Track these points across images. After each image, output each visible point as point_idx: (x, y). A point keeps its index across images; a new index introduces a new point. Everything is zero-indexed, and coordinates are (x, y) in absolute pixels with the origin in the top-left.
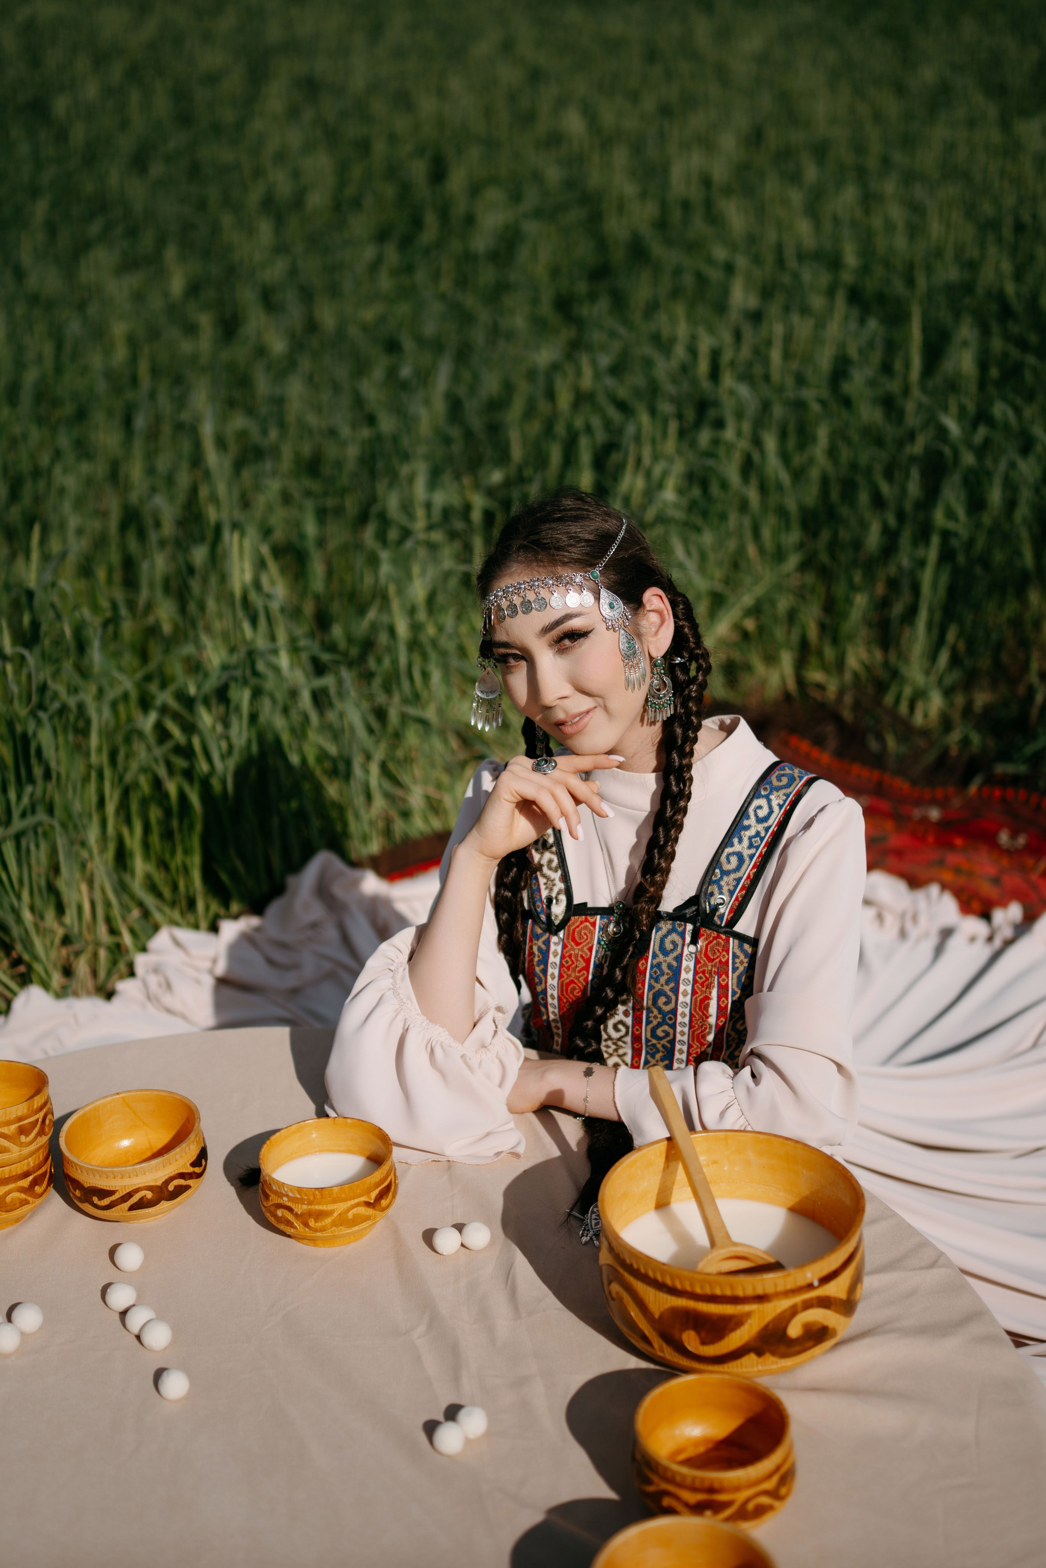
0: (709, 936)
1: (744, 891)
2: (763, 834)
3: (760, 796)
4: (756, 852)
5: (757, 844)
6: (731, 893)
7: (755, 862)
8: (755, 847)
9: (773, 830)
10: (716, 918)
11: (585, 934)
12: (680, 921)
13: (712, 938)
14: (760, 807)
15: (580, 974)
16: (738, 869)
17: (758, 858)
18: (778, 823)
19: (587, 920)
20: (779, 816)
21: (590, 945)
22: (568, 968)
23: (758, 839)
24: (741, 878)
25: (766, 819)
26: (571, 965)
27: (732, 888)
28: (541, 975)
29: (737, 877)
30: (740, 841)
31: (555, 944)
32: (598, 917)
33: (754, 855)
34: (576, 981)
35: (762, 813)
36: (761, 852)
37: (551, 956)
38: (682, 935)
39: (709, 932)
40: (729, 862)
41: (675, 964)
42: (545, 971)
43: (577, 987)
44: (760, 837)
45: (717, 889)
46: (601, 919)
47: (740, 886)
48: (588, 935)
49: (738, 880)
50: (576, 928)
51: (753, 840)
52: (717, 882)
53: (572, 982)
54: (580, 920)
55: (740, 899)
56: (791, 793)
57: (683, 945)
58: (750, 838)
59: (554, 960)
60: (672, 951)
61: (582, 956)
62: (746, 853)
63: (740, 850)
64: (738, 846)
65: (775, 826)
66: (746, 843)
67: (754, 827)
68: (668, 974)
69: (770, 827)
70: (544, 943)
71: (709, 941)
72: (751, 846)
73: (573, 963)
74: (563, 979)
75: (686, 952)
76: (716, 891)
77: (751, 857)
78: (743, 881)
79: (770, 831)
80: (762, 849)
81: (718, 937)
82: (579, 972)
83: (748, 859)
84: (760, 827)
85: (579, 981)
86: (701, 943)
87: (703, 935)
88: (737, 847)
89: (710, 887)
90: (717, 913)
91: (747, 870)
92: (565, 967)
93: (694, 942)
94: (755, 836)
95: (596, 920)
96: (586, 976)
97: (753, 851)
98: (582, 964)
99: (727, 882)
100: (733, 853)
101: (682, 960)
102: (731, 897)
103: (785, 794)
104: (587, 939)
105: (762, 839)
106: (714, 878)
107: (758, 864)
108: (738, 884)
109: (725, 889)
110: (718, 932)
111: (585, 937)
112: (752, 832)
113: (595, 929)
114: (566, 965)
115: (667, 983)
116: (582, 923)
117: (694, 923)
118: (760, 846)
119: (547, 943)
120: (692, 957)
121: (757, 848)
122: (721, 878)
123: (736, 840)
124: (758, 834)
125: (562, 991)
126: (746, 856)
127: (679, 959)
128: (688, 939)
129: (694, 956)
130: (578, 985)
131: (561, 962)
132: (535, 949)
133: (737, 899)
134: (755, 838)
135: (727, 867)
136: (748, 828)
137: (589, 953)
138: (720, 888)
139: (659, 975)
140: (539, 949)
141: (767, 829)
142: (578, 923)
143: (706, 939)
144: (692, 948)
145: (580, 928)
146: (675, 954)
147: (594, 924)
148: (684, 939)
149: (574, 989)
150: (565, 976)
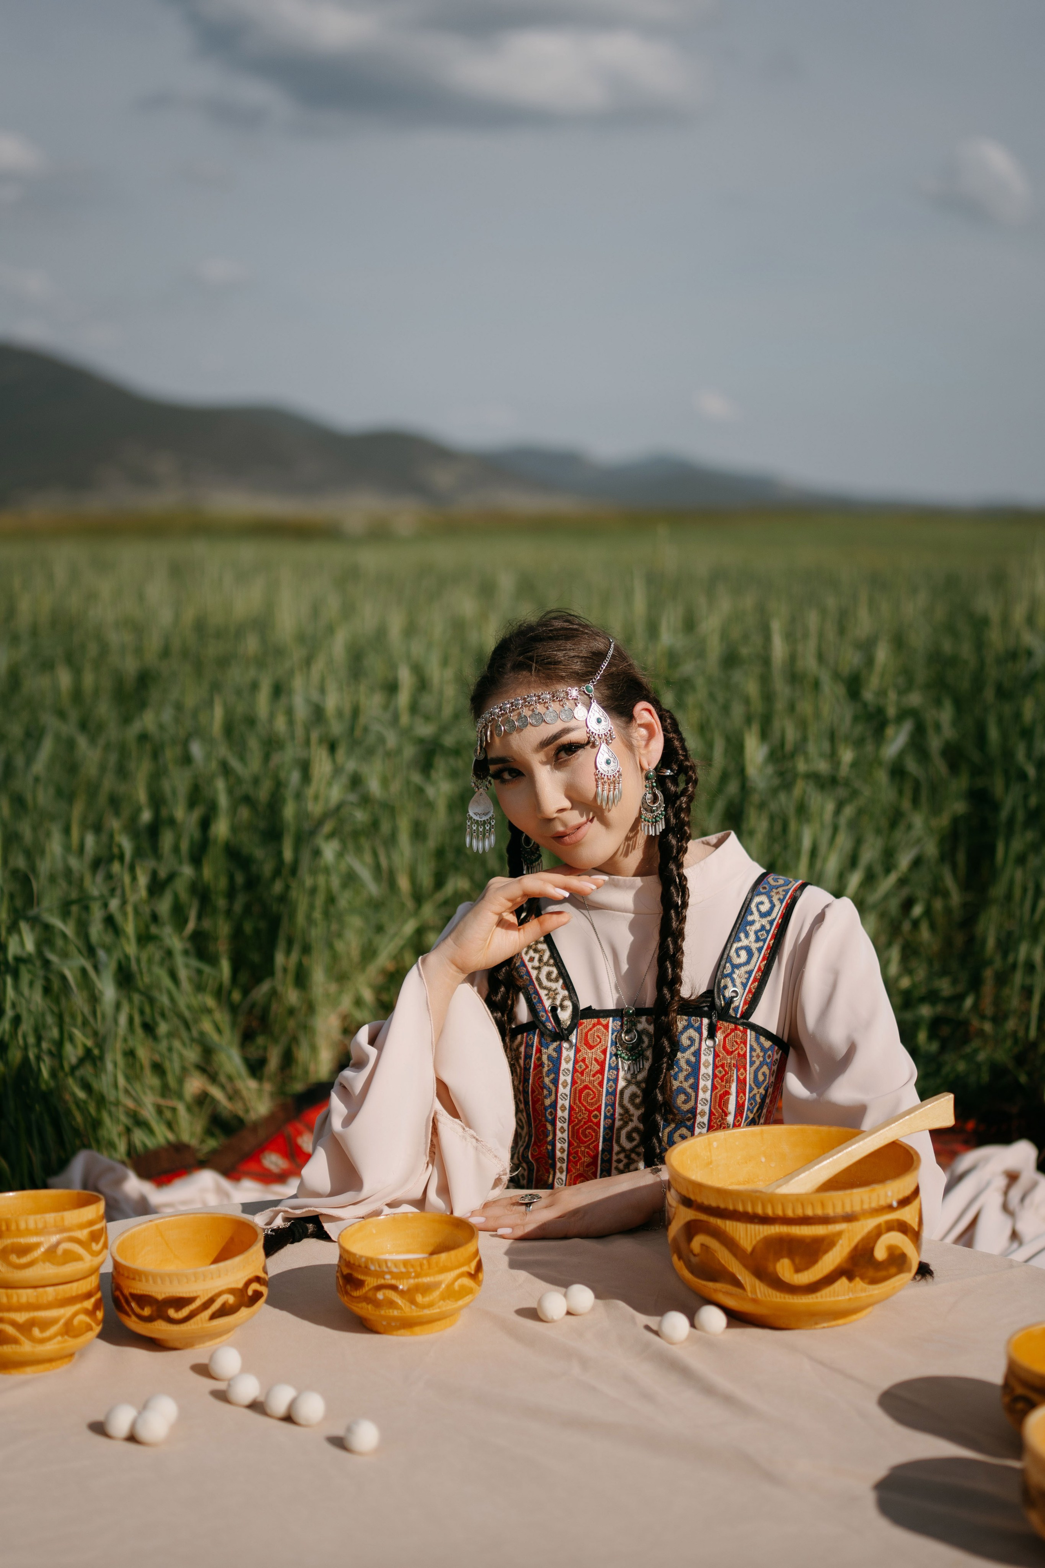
0: (726, 1029)
1: (756, 983)
2: (768, 927)
3: (760, 894)
4: (764, 945)
5: (763, 937)
6: (744, 985)
7: (764, 954)
8: (762, 940)
9: (778, 922)
10: (731, 1011)
11: (598, 1037)
12: (695, 1017)
13: (729, 1031)
14: (762, 903)
15: (595, 1078)
16: (748, 962)
17: (766, 950)
18: (781, 915)
19: (599, 1023)
20: (781, 909)
21: (604, 1047)
22: (582, 1073)
23: (764, 932)
24: (752, 971)
25: (769, 913)
26: (585, 1069)
27: (744, 981)
28: (551, 1086)
29: (748, 970)
30: (747, 936)
31: (567, 1049)
32: (611, 1019)
33: (762, 947)
34: (590, 1086)
35: (764, 908)
36: (769, 944)
37: (563, 1062)
38: (699, 1030)
39: (726, 1024)
40: (738, 956)
41: (693, 1059)
42: (555, 1082)
43: (592, 1093)
44: (766, 930)
45: (730, 982)
46: (613, 1021)
47: (752, 978)
48: (602, 1037)
49: (750, 973)
50: (588, 1031)
51: (759, 934)
52: (730, 975)
53: (586, 1087)
54: (592, 1022)
55: (753, 990)
56: (790, 889)
57: (701, 1040)
58: (756, 933)
59: (566, 1065)
60: (689, 1046)
61: (596, 1060)
62: (754, 946)
63: (748, 944)
64: (745, 940)
65: (779, 919)
66: (752, 937)
67: (757, 921)
68: (686, 1070)
69: (774, 920)
70: (554, 1050)
71: (726, 1033)
72: (758, 940)
73: (587, 1067)
74: (576, 1085)
75: (704, 1046)
76: (730, 984)
77: (760, 950)
78: (754, 973)
79: (775, 923)
80: (769, 941)
81: (736, 1029)
82: (594, 1076)
83: (756, 952)
84: (764, 921)
85: (594, 1086)
86: (720, 1036)
87: (721, 1028)
88: (744, 942)
89: (723, 980)
90: (733, 1006)
91: (757, 963)
92: (578, 1072)
93: (712, 1035)
94: (760, 930)
95: (608, 1021)
96: (600, 1079)
97: (760, 944)
98: (597, 1067)
99: (739, 975)
100: (741, 948)
101: (700, 1054)
102: (745, 989)
103: (784, 891)
104: (600, 1042)
105: (768, 932)
106: (725, 972)
107: (767, 956)
108: (750, 976)
109: (738, 982)
110: (736, 1024)
111: (599, 1040)
112: (757, 926)
113: (608, 1032)
114: (580, 1070)
115: (686, 1078)
116: (594, 1025)
117: (710, 1018)
118: (766, 938)
119: (559, 1050)
120: (710, 1051)
121: (764, 941)
122: (733, 972)
123: (742, 935)
124: (763, 928)
125: (575, 1100)
126: (754, 950)
127: (697, 1054)
128: (705, 1033)
129: (712, 1049)
130: (592, 1091)
131: (574, 1067)
132: (545, 1058)
133: (750, 991)
134: (761, 931)
135: (737, 961)
136: (752, 923)
137: (603, 1056)
138: (733, 981)
139: (678, 1072)
140: (550, 1057)
141: (771, 923)
142: (591, 1026)
143: (724, 1032)
144: (710, 1043)
145: (593, 1030)
146: (692, 1049)
147: (606, 1027)
148: (701, 1034)
149: (588, 1094)
150: (579, 1082)
